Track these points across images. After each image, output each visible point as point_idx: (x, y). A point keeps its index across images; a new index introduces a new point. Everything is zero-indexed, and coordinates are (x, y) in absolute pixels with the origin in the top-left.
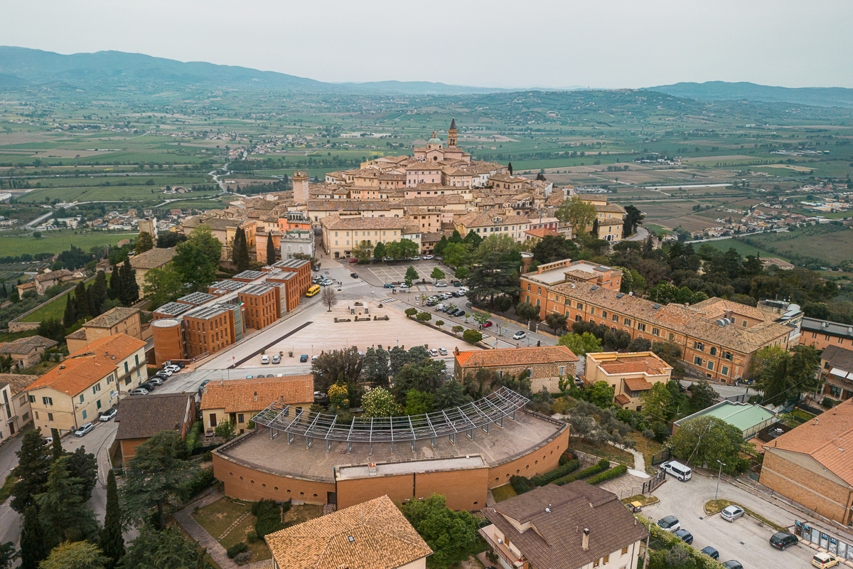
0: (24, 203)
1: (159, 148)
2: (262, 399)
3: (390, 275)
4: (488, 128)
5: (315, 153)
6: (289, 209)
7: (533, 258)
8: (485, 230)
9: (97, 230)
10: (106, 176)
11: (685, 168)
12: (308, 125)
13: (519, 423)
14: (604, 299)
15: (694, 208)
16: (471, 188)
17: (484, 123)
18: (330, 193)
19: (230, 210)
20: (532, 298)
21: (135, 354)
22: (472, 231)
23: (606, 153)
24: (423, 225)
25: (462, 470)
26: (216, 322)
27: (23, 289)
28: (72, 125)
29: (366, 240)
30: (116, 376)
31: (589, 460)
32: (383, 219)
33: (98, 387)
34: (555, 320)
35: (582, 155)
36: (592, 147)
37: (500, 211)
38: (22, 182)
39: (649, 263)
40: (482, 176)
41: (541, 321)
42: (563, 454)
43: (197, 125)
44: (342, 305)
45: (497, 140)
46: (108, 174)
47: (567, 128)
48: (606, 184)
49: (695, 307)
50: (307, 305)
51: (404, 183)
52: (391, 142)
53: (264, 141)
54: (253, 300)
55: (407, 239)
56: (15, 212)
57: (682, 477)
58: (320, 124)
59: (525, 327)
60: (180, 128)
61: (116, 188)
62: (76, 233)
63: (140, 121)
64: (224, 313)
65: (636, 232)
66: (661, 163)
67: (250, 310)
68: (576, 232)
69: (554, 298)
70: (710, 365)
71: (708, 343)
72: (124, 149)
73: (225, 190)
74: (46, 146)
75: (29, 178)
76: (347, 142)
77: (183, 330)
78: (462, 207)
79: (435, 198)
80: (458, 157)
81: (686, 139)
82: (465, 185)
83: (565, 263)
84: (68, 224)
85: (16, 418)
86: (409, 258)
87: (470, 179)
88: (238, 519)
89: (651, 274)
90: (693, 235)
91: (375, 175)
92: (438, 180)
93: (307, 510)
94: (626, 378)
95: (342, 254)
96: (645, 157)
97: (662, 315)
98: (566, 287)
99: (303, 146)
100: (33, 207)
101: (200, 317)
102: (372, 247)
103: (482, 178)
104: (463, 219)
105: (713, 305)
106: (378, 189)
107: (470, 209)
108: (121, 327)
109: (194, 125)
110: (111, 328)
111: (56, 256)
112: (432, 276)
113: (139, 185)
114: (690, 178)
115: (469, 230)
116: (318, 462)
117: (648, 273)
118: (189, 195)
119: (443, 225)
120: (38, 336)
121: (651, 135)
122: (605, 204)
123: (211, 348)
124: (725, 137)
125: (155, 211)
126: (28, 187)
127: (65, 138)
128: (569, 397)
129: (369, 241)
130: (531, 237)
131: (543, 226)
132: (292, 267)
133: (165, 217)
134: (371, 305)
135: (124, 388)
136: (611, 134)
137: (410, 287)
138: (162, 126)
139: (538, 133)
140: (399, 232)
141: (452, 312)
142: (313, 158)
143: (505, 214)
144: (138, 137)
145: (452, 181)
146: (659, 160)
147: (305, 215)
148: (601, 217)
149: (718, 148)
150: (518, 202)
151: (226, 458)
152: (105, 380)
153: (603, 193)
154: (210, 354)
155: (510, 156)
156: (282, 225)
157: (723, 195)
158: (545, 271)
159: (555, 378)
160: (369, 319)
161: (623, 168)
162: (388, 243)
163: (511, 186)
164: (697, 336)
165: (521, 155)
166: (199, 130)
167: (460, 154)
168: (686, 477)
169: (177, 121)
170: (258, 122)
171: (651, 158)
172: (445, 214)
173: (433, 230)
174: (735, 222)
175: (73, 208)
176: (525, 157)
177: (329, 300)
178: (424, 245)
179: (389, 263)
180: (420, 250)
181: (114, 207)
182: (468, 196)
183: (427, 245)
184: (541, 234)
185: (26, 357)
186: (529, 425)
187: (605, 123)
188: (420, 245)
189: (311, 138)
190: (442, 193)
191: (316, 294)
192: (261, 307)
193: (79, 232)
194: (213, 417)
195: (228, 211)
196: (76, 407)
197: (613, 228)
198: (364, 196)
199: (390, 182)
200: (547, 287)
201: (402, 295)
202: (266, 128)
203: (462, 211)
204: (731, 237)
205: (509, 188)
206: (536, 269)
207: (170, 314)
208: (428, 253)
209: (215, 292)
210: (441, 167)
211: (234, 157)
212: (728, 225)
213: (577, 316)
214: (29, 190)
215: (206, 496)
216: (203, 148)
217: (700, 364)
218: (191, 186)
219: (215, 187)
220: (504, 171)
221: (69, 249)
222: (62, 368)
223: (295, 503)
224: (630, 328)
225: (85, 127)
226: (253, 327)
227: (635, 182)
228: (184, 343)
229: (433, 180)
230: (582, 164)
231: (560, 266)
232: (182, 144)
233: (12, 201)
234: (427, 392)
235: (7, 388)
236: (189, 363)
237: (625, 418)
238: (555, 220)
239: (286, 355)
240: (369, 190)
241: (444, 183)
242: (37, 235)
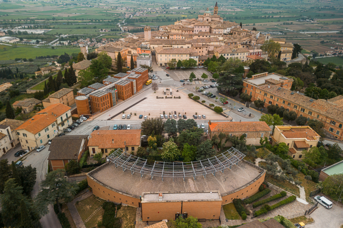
0: (49, 35)
1: (98, 13)
2: (116, 142)
3: (183, 75)
4: (232, 5)
5: (159, 15)
6: (143, 43)
7: (249, 70)
8: (228, 55)
9: (75, 46)
10: (79, 24)
11: (318, 24)
12: (157, 3)
13: (239, 167)
14: (284, 95)
15: (321, 42)
16: (222, 34)
17: (230, 3)
18: (161, 36)
19: (119, 43)
20: (248, 91)
21: (66, 113)
22: (222, 55)
23: (283, 16)
24: (200, 52)
25: (208, 201)
26: (103, 98)
27: (37, 74)
28: (67, 3)
29: (174, 58)
30: (57, 123)
31: (275, 188)
32: (182, 49)
33: (48, 129)
34: (259, 103)
35: (272, 17)
36: (277, 14)
37: (235, 46)
38: (48, 26)
39: (305, 74)
40: (228, 28)
41: (252, 102)
42: (261, 185)
43: (113, 3)
44: (161, 89)
45: (235, 10)
46: (80, 24)
47: (267, 5)
48: (282, 30)
49: (331, 101)
50: (146, 89)
51: (193, 32)
52: (190, 11)
53: (139, 11)
54: (121, 88)
55: (192, 59)
56: (45, 38)
57: (327, 207)
58: (162, 3)
59: (244, 105)
60: (107, 5)
61: (82, 29)
62: (67, 47)
63: (92, 2)
64: (107, 94)
65: (298, 56)
66: (308, 21)
67: (120, 92)
68: (269, 56)
69: (259, 92)
70: (338, 133)
71: (338, 122)
72: (86, 13)
73: (123, 31)
74: (57, 12)
75: (51, 25)
76: (172, 11)
77: (89, 101)
78: (218, 43)
79: (206, 39)
80: (218, 19)
81: (320, 10)
82: (220, 33)
83: (265, 74)
84: (64, 44)
85: (14, 140)
86: (193, 67)
87: (222, 30)
88: (96, 211)
89: (306, 79)
90: (319, 54)
91: (180, 28)
92: (208, 31)
93: (129, 210)
94: (295, 140)
95: (163, 65)
96: (301, 18)
97: (314, 105)
98: (266, 87)
99: (155, 13)
100: (52, 37)
101: (96, 96)
102: (176, 62)
103: (228, 29)
104: (218, 49)
105: (341, 100)
106: (181, 34)
107: (221, 44)
108: (65, 97)
109: (112, 3)
110: (60, 98)
111: (59, 57)
112: (202, 77)
113: (91, 28)
114: (320, 28)
115: (220, 55)
116: (136, 183)
117: (305, 79)
118: (109, 33)
119: (209, 52)
120: (33, 98)
121: (304, 8)
122: (284, 43)
123: (101, 109)
124: (338, 10)
125: (96, 39)
126: (50, 28)
127: (64, 9)
128: (265, 149)
129: (175, 59)
130: (249, 59)
131: (255, 54)
132: (139, 72)
133: (100, 42)
134: (174, 90)
135: (61, 128)
136: (286, 8)
137: (191, 82)
138: (100, 4)
139: (253, 7)
140: (188, 55)
141: (210, 96)
142: (158, 18)
143: (237, 47)
144: (91, 8)
145: (214, 31)
146: (307, 20)
147: (148, 47)
148: (282, 49)
149: (334, 15)
150: (244, 42)
151: (92, 178)
152: (51, 126)
153: (280, 34)
154: (101, 112)
155: (240, 17)
156: (138, 51)
157: (335, 36)
158: (256, 78)
159: (258, 138)
160: (171, 98)
161: (290, 23)
162: (183, 60)
163: (241, 33)
164: (332, 118)
165: (245, 17)
166: (114, 6)
167: (219, 18)
168: (330, 207)
169: (106, 2)
170: (138, 2)
171: (303, 19)
172: (210, 47)
173: (204, 54)
174: (339, 49)
175: (66, 37)
176: (247, 18)
177: (155, 88)
178: (199, 61)
179: (184, 69)
180: (197, 64)
181: (82, 37)
182: (221, 38)
183: (201, 61)
184: (254, 58)
185: (27, 108)
186: (245, 169)
187: (284, 3)
188: (198, 61)
189: (158, 9)
190: (210, 36)
191: (150, 84)
192: (124, 91)
193: (68, 47)
194: (94, 150)
195: (117, 43)
196: (37, 139)
197: (288, 54)
198: (175, 37)
199: (186, 31)
200: (256, 86)
201: (188, 86)
202: (140, 5)
203: (218, 45)
204: (337, 56)
205: (240, 34)
206: (251, 77)
207: (84, 93)
208: (201, 65)
209: (105, 83)
210: (210, 24)
211: (127, 17)
212: (336, 50)
213: (269, 102)
214: (51, 30)
215: (84, 193)
216: (115, 13)
217: (332, 131)
218: (110, 29)
219: (119, 30)
220: (238, 26)
221: (64, 54)
222: (32, 120)
223: (124, 205)
224: (296, 110)
225: (72, 4)
226: (121, 99)
227: (295, 30)
228: (90, 106)
229: (206, 30)
230: (272, 22)
231: (263, 75)
232: (108, 12)
233: (44, 34)
234: (194, 145)
235: (9, 128)
236: (91, 116)
237: (295, 165)
238: (260, 50)
239: (133, 114)
240: (177, 34)
241: (210, 32)
242: (53, 48)
